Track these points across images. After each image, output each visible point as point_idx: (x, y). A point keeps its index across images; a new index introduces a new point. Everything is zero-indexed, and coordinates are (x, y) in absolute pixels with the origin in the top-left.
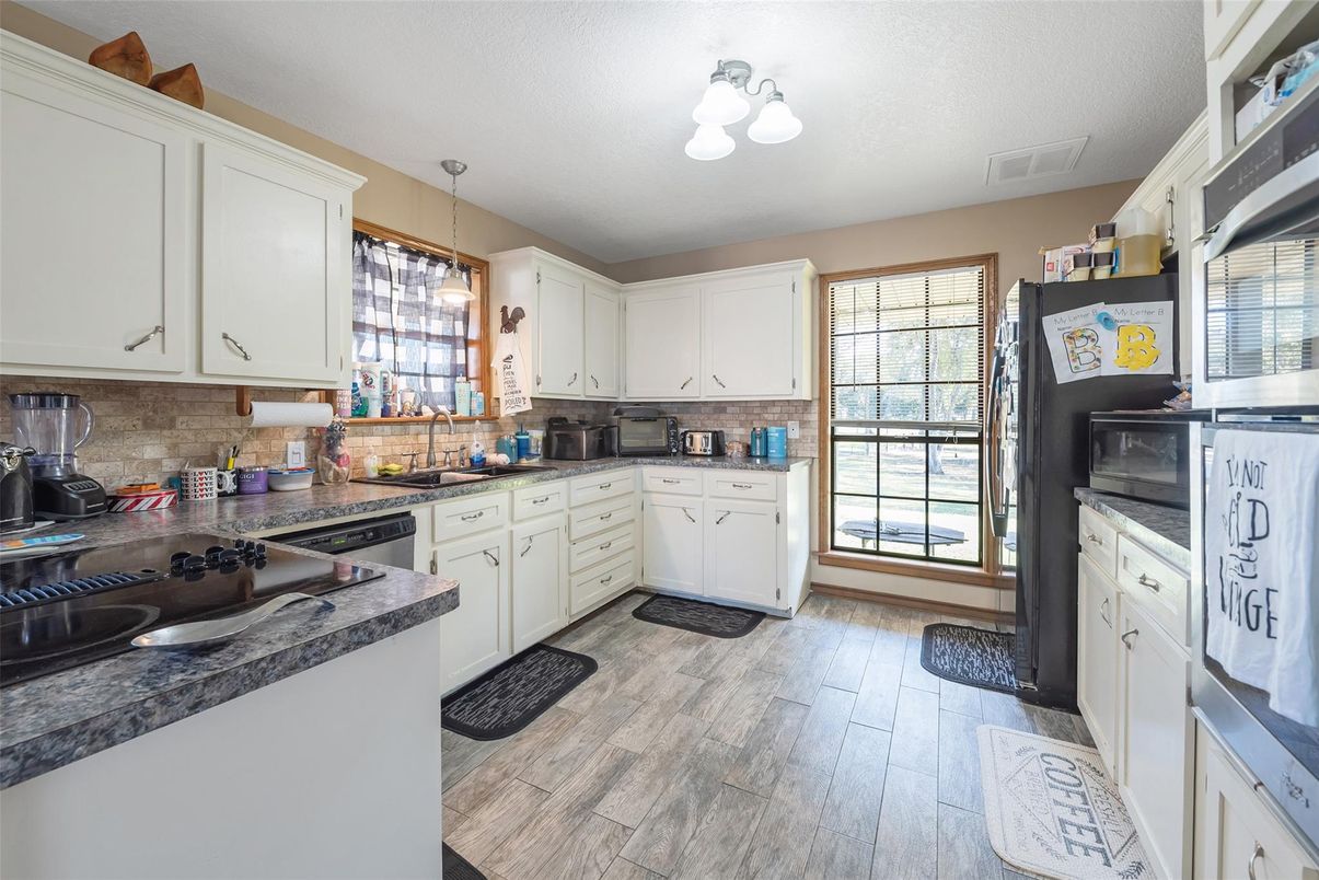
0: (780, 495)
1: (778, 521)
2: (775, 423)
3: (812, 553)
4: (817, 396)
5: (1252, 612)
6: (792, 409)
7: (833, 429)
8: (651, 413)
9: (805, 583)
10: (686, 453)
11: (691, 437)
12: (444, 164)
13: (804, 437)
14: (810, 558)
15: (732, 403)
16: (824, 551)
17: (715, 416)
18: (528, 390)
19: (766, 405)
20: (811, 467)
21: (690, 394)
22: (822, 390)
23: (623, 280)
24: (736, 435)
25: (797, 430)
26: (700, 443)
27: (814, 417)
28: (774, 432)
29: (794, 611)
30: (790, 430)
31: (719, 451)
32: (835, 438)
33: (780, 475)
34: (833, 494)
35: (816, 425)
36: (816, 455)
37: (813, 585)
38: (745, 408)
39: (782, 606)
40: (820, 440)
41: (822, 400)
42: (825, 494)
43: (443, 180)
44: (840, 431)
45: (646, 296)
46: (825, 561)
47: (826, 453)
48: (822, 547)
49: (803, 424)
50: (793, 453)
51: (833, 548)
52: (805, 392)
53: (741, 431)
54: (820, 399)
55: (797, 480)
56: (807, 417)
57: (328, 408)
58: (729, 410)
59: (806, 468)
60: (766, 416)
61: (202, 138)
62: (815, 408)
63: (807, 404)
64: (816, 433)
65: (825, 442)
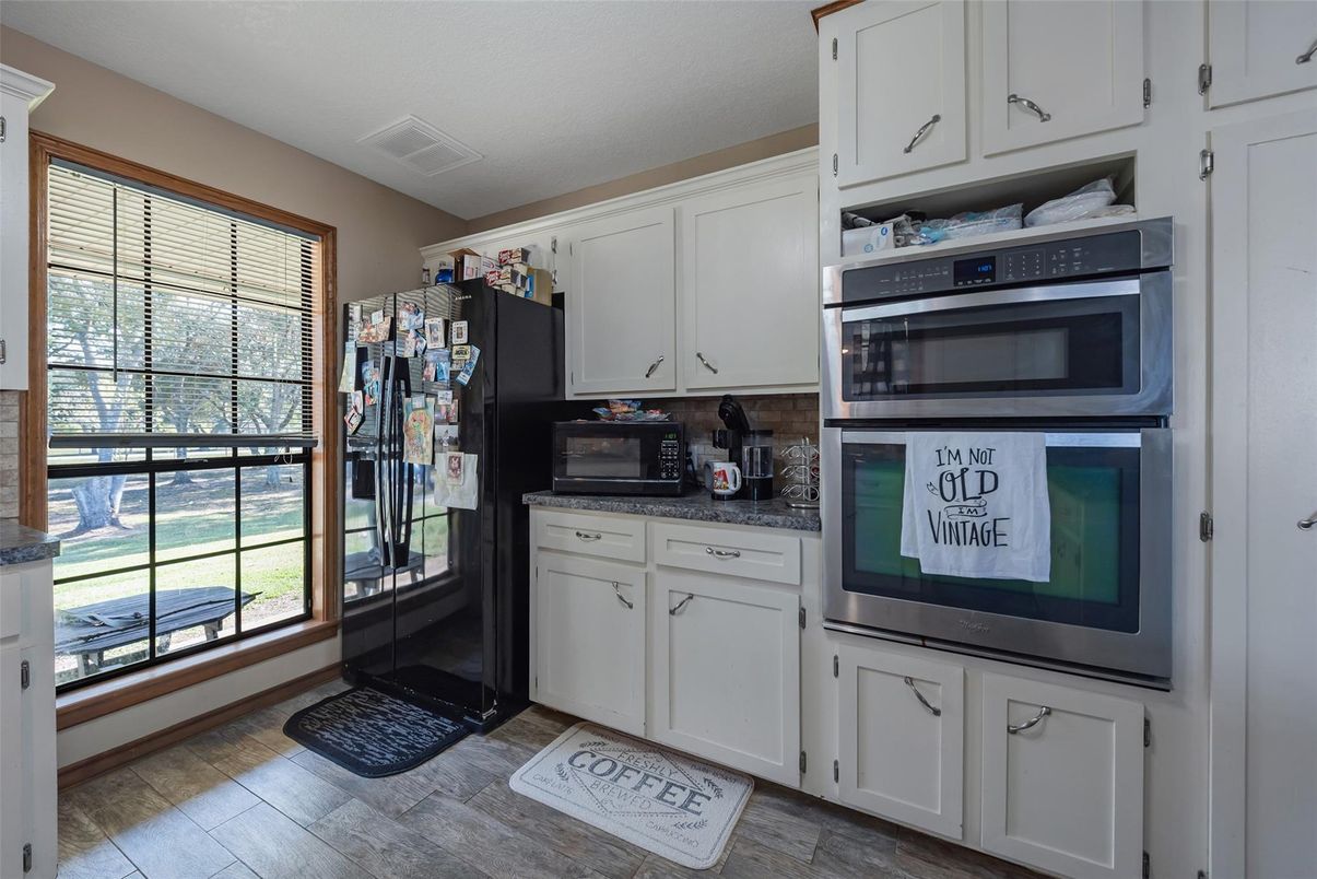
5: (986, 535)
22: (33, 375)
40: (24, 478)
41: (33, 393)
47: (40, 505)
65: (37, 482)
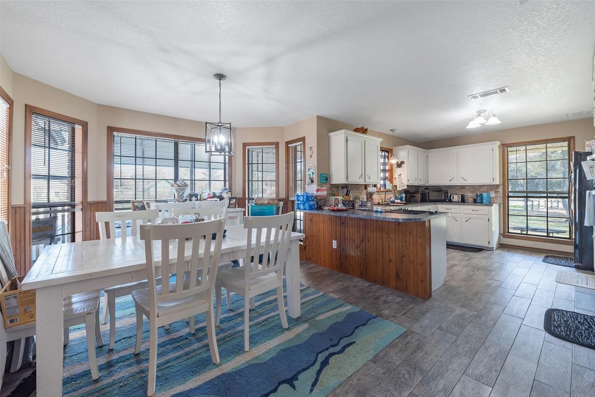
0: (490, 213)
1: (489, 221)
2: (485, 192)
3: (500, 234)
4: (502, 183)
6: (492, 187)
7: (508, 194)
8: (438, 189)
9: (498, 243)
10: (450, 201)
11: (453, 196)
12: (391, 130)
13: (496, 196)
14: (499, 235)
15: (468, 186)
16: (505, 232)
17: (461, 190)
18: (406, 183)
19: (481, 186)
20: (500, 206)
21: (453, 183)
22: (504, 181)
23: (427, 149)
24: (470, 196)
25: (494, 194)
26: (456, 198)
27: (501, 190)
28: (485, 195)
29: (494, 249)
30: (491, 194)
31: (463, 201)
32: (509, 197)
33: (490, 207)
34: (508, 215)
35: (502, 192)
36: (502, 202)
37: (501, 244)
38: (473, 188)
39: (490, 246)
40: (503, 197)
41: (504, 184)
42: (505, 214)
43: (391, 133)
44: (510, 194)
45: (434, 153)
46: (505, 236)
47: (505, 201)
48: (504, 232)
49: (496, 192)
50: (492, 201)
51: (509, 233)
52: (497, 182)
53: (472, 194)
54: (503, 184)
55: (495, 209)
56: (497, 190)
57: (375, 188)
58: (466, 188)
59: (498, 206)
60: (481, 190)
61: (364, 139)
62: (501, 187)
63: (497, 186)
64: (502, 195)
65: (505, 198)
